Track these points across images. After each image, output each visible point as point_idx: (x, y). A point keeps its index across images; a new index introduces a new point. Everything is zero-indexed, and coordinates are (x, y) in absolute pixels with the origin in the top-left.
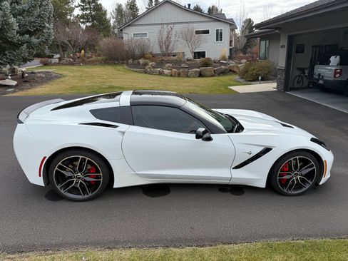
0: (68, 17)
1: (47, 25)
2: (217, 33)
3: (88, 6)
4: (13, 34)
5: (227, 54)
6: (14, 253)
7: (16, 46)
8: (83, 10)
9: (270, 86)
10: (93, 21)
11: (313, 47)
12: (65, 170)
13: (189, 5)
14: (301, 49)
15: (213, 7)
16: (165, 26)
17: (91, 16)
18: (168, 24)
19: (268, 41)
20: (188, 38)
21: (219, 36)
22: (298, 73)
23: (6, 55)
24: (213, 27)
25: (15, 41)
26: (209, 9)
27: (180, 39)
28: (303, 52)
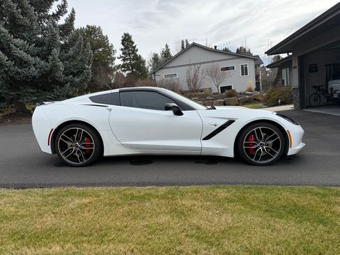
0: (110, 65)
1: (87, 66)
2: (242, 68)
3: (128, 57)
4: (60, 75)
5: (254, 87)
6: (19, 188)
7: (62, 85)
8: (123, 60)
9: (289, 107)
10: (132, 69)
11: (326, 65)
12: (67, 140)
13: (216, 47)
14: (314, 69)
15: (241, 48)
16: (193, 66)
17: (131, 65)
18: (195, 64)
19: (288, 69)
20: (213, 74)
21: (244, 71)
22: (314, 91)
23: (53, 92)
24: (238, 64)
25: (61, 80)
26: (238, 50)
27: (206, 76)
28: (317, 71)
